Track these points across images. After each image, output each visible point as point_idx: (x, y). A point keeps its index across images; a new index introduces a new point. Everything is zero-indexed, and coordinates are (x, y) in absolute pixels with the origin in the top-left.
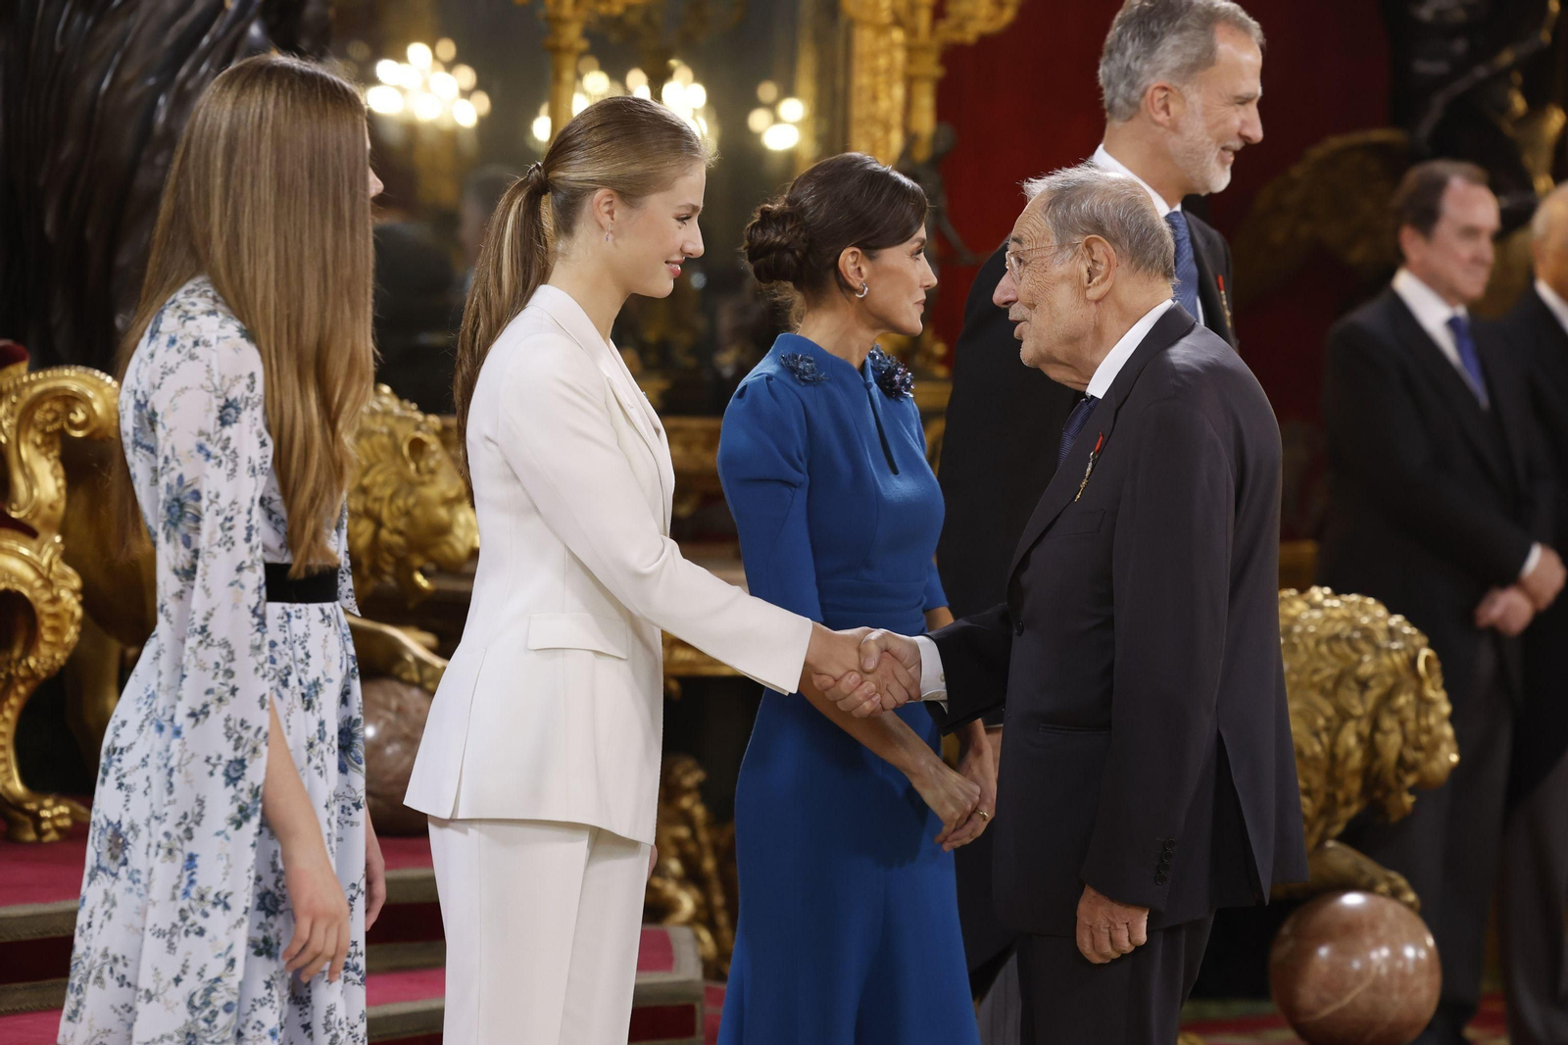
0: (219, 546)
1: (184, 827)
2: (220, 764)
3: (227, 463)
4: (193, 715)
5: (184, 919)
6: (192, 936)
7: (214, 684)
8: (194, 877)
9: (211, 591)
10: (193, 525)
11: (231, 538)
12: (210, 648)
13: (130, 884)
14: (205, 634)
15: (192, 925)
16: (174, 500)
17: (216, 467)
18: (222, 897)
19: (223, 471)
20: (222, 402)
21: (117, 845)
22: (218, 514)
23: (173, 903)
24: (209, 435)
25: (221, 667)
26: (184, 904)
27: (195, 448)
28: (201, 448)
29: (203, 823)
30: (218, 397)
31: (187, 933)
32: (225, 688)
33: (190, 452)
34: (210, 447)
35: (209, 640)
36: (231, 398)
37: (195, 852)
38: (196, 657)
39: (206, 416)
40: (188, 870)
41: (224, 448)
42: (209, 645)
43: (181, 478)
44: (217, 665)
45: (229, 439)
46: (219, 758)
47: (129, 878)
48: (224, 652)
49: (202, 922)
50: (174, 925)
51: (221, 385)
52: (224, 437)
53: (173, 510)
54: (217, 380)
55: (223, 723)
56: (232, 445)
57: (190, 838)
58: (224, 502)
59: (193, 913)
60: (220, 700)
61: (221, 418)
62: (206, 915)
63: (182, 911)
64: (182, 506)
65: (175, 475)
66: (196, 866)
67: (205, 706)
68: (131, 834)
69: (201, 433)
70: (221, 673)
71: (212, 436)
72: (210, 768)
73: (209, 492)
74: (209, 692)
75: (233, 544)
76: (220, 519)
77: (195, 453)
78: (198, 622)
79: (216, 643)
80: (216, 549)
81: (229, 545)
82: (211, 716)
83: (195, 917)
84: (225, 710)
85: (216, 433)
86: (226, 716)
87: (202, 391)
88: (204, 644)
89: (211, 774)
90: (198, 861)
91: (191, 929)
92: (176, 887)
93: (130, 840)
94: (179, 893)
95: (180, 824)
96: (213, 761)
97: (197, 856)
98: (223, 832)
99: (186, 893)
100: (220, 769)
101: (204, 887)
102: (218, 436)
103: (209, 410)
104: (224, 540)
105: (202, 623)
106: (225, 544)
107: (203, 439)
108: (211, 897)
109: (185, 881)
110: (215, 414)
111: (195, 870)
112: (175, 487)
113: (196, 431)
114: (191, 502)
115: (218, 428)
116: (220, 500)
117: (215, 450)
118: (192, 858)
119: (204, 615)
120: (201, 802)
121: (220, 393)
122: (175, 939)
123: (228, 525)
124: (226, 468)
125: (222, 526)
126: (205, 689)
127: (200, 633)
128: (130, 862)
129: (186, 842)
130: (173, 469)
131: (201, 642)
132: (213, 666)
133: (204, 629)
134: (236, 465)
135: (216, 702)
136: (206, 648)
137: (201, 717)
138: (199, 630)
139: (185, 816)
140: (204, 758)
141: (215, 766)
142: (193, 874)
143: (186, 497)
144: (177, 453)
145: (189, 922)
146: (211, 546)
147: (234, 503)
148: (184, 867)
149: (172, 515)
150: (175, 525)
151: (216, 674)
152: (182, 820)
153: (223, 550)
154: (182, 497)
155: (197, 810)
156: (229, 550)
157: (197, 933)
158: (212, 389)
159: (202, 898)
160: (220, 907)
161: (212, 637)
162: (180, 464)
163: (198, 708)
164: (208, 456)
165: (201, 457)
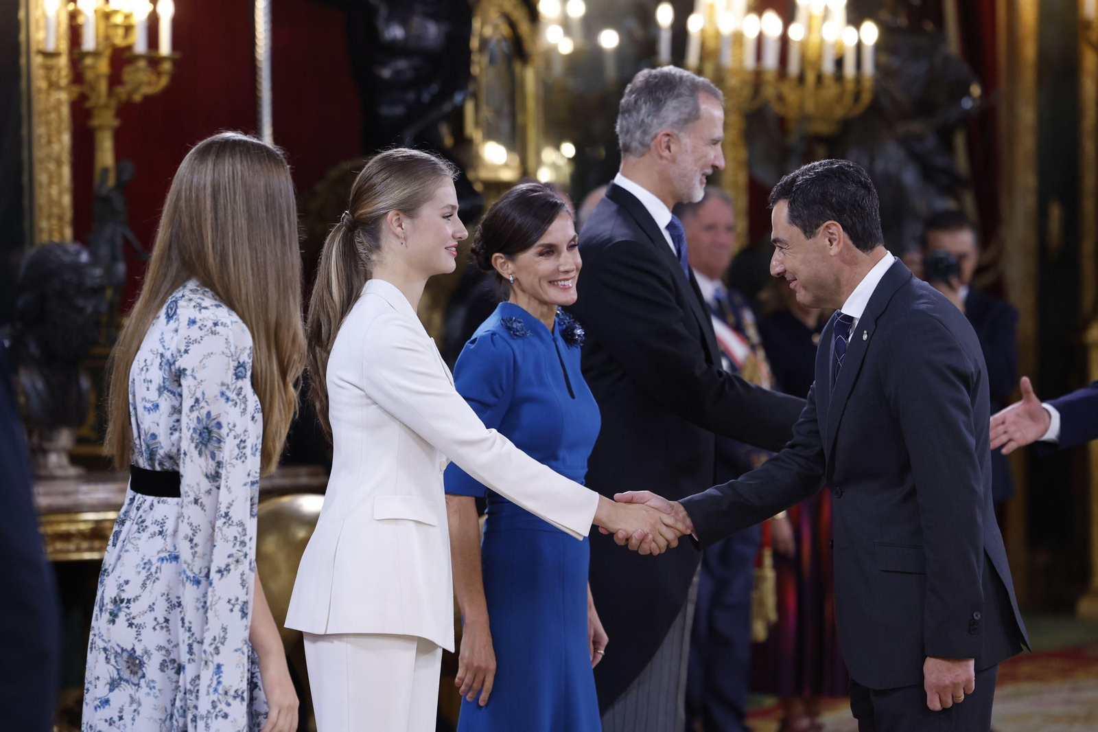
0: (237, 459)
1: (214, 646)
2: (237, 604)
3: (241, 404)
4: (219, 571)
5: (214, 707)
6: (220, 718)
7: (234, 551)
8: (221, 679)
9: (232, 489)
10: (216, 445)
11: (244, 454)
12: (231, 527)
13: (148, 690)
14: (228, 518)
15: (219, 712)
16: (204, 428)
17: (233, 407)
18: (240, 693)
19: (238, 410)
20: (236, 364)
21: (135, 665)
22: (235, 438)
23: (207, 697)
24: (228, 385)
25: (238, 539)
26: (214, 697)
27: (219, 395)
28: (223, 394)
29: (226, 643)
30: (233, 360)
31: (216, 716)
32: (241, 554)
33: (216, 396)
34: (228, 394)
35: (230, 522)
36: (241, 362)
37: (221, 663)
38: (222, 533)
39: (226, 373)
40: (216, 675)
41: (238, 394)
42: (230, 525)
43: (209, 414)
44: (236, 538)
45: (241, 388)
46: (237, 599)
47: (147, 686)
48: (240, 529)
49: (226, 709)
50: (209, 712)
51: (236, 352)
52: (238, 387)
53: (204, 435)
54: (233, 350)
55: (240, 576)
56: (243, 393)
57: (218, 653)
58: (239, 430)
59: (221, 703)
60: (237, 561)
61: (236, 374)
62: (229, 704)
63: (213, 702)
64: (210, 432)
65: (204, 412)
66: (222, 672)
67: (228, 565)
68: (145, 657)
69: (223, 384)
70: (238, 543)
71: (230, 387)
72: (231, 607)
73: (229, 424)
74: (230, 556)
75: (246, 458)
76: (237, 441)
77: (219, 397)
78: (223, 510)
79: (235, 523)
80: (234, 461)
81: (243, 458)
82: (231, 572)
83: (222, 706)
84: (241, 568)
85: (232, 384)
86: (241, 572)
87: (224, 356)
88: (227, 524)
89: (232, 610)
90: (223, 669)
91: (218, 714)
92: (209, 686)
93: (146, 661)
94: (211, 690)
95: (212, 644)
96: (233, 602)
97: (222, 665)
98: (240, 649)
99: (216, 690)
100: (238, 608)
101: (227, 686)
102: (234, 386)
103: (228, 369)
104: (240, 455)
105: (226, 510)
106: (241, 458)
107: (224, 388)
108: (232, 693)
109: (215, 682)
110: (232, 371)
111: (221, 674)
112: (205, 420)
113: (220, 383)
114: (215, 430)
115: (234, 381)
116: (236, 429)
117: (233, 396)
118: (219, 667)
119: (227, 505)
120: (225, 630)
121: (235, 358)
122: (209, 721)
123: (242, 445)
124: (240, 407)
125: (238, 446)
126: (228, 554)
127: (224, 517)
128: (147, 675)
129: (215, 656)
130: (202, 407)
131: (225, 523)
132: (232, 539)
133: (227, 514)
134: (246, 406)
135: (235, 563)
136: (228, 527)
137: (225, 573)
138: (224, 515)
139: (215, 639)
140: (227, 600)
141: (234, 605)
142: (220, 677)
143: (212, 427)
144: (206, 397)
145: (217, 710)
146: (231, 459)
147: (246, 431)
148: (214, 673)
149: (203, 439)
150: (206, 445)
151: (235, 544)
152: (213, 642)
153: (239, 462)
154: (210, 427)
155: (222, 634)
156: (243, 462)
157: (223, 717)
158: (230, 355)
159: (226, 693)
160: (238, 700)
161: (232, 519)
162: (208, 405)
163: (223, 566)
164: (228, 399)
165: (223, 400)
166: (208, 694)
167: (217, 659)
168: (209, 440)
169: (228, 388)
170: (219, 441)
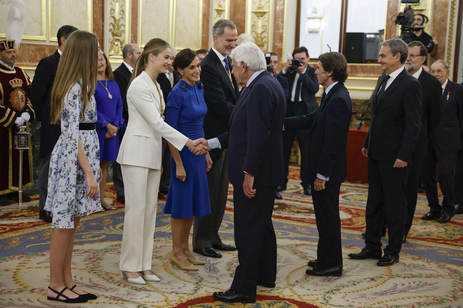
166: (65, 185)
167: (68, 176)
168: (66, 116)
169: (71, 102)
170: (69, 116)
